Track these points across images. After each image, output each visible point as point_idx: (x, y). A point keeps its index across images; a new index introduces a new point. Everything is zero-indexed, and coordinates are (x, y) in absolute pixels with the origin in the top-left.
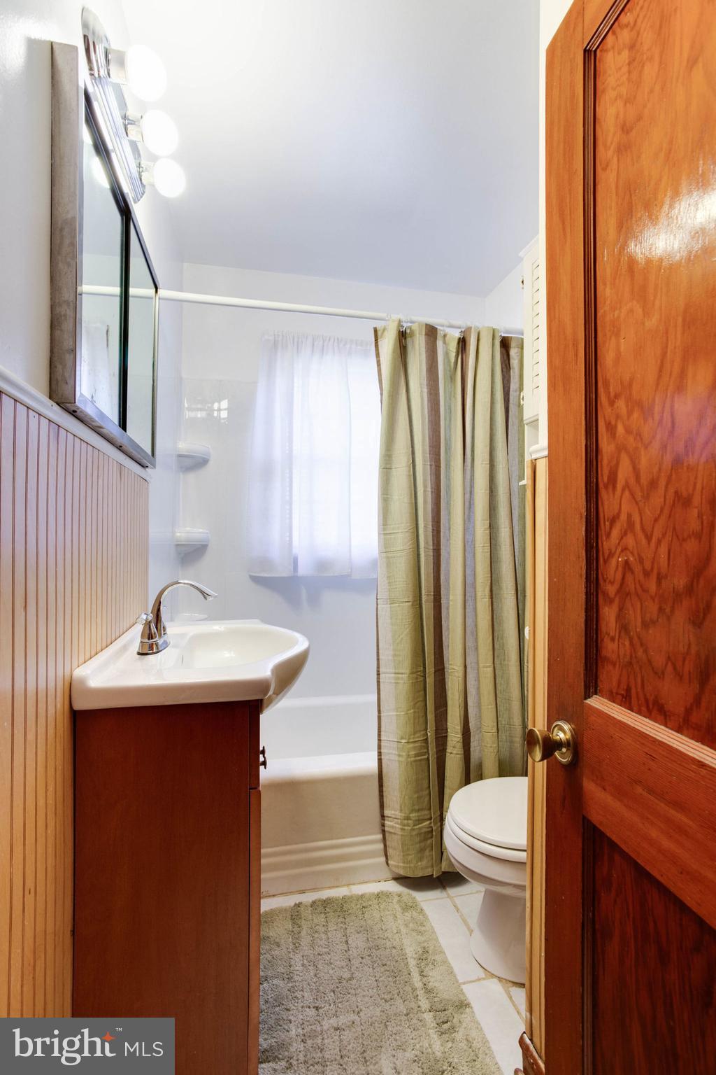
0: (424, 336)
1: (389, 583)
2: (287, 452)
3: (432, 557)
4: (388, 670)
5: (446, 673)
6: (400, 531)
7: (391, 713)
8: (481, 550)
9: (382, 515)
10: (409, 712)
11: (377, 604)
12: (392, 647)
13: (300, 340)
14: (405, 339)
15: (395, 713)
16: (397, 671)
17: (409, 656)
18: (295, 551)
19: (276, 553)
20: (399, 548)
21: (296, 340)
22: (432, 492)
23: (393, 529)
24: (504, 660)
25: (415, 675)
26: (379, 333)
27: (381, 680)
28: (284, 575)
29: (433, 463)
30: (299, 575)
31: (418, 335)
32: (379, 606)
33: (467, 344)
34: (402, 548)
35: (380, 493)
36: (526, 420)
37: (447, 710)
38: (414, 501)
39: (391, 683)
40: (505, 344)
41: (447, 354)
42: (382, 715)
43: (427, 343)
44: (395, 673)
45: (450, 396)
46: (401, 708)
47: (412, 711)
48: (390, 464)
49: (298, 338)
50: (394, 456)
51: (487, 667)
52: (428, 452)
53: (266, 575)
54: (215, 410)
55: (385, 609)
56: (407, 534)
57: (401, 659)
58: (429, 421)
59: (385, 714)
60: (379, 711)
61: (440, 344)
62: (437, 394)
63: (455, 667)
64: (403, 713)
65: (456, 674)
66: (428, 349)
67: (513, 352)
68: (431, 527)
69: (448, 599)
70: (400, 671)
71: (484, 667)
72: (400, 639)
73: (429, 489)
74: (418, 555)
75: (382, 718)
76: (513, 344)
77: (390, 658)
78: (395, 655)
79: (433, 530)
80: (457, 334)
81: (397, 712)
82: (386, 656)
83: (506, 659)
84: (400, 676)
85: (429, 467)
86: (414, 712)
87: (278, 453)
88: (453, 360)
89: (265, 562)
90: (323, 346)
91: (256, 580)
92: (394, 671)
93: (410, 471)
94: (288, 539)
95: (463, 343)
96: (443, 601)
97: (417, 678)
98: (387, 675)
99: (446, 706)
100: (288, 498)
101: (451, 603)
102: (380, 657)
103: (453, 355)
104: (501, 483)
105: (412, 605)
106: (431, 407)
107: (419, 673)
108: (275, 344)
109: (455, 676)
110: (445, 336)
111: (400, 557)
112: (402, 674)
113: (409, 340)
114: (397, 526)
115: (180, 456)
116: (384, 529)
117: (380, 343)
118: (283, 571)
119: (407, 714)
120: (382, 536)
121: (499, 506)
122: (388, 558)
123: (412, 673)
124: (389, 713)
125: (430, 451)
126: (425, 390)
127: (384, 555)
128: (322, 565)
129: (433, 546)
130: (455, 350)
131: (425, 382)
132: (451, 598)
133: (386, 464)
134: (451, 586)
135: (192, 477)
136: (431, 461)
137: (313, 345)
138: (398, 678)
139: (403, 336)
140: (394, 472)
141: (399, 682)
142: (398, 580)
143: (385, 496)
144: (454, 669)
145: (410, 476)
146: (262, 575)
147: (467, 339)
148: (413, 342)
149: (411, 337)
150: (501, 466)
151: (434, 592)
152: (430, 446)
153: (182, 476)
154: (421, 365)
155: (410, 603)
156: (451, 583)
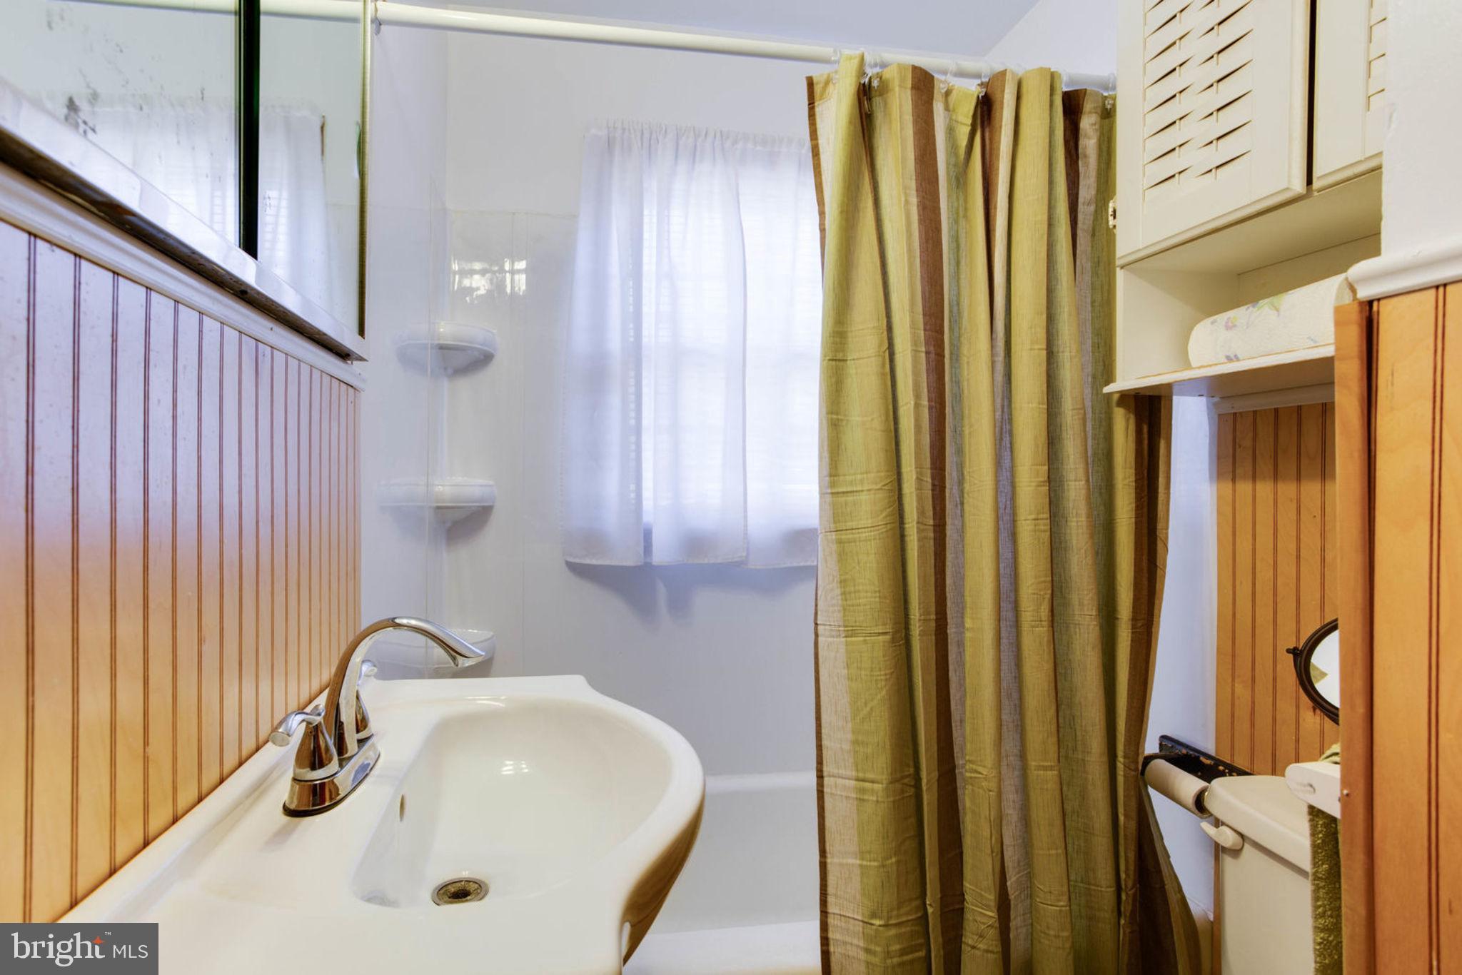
0: (909, 92)
1: (844, 594)
2: (632, 339)
3: (932, 542)
4: (842, 772)
5: (958, 777)
6: (866, 488)
7: (851, 861)
8: (1032, 527)
9: (826, 454)
10: (889, 862)
11: (817, 635)
12: (850, 725)
13: (654, 136)
14: (870, 99)
15: (858, 862)
16: (861, 775)
17: (888, 746)
18: (648, 517)
19: (612, 520)
20: (863, 523)
21: (646, 135)
22: (930, 408)
23: (851, 483)
24: (1075, 749)
25: (898, 786)
26: (817, 89)
27: (826, 790)
28: (630, 562)
29: (932, 348)
30: (654, 563)
31: (897, 89)
32: (821, 639)
33: (996, 106)
34: (869, 523)
35: (824, 411)
36: (1119, 258)
37: (961, 853)
38: (892, 428)
39: (847, 797)
40: (1072, 104)
41: (950, 131)
42: (829, 860)
43: (915, 106)
44: (858, 780)
45: (961, 214)
46: (870, 852)
47: (894, 860)
48: (843, 351)
49: (651, 134)
50: (849, 334)
51: (1045, 768)
52: (921, 326)
53: (594, 562)
54: (507, 272)
55: (833, 647)
56: (880, 495)
57: (869, 750)
58: (922, 262)
59: (836, 860)
60: (823, 853)
61: (938, 107)
62: (936, 210)
63: (980, 769)
64: (875, 864)
65: (984, 784)
66: (918, 116)
67: (1088, 123)
68: (929, 480)
69: (961, 624)
70: (870, 776)
71: (1039, 768)
72: (868, 709)
73: (925, 402)
74: (902, 537)
75: (829, 867)
76: (1088, 106)
77: (847, 747)
78: (855, 742)
79: (933, 485)
80: (973, 89)
81: (862, 859)
82: (838, 741)
83: (1080, 748)
84: (867, 785)
85: (923, 355)
86: (898, 862)
87: (615, 342)
88: (963, 141)
89: (593, 539)
90: (695, 146)
91: (580, 570)
92: (854, 774)
93: (883, 365)
94: (633, 495)
95: (986, 108)
96: (951, 630)
97: (902, 791)
98: (840, 781)
99: (960, 846)
100: (632, 422)
101: (968, 635)
102: (825, 742)
103: (963, 132)
104: (1068, 389)
105: (893, 640)
106: (927, 233)
107: (906, 781)
108: (610, 143)
109: (982, 787)
110: (948, 93)
111: (866, 540)
112: (873, 782)
113: (877, 101)
114: (859, 477)
115: (442, 347)
116: (833, 485)
117: (818, 110)
118: (626, 557)
119: (883, 866)
120: (828, 498)
121: (1064, 435)
122: (840, 542)
123: (892, 782)
124: (845, 859)
125: (925, 324)
126: (914, 200)
127: (833, 536)
128: (695, 543)
129: (934, 519)
130: (969, 121)
131: (913, 184)
132: (968, 624)
133: (836, 351)
134: (968, 599)
135: (465, 385)
136: (927, 343)
137: (677, 144)
138: (862, 791)
139: (866, 94)
140: (852, 369)
141: (866, 797)
142: (861, 588)
143: (835, 417)
144: (976, 772)
145: (883, 374)
146: (588, 561)
147: (997, 97)
148: (886, 104)
149: (881, 95)
150: (1067, 354)
151: (937, 614)
152: (924, 315)
153: (446, 383)
154: (904, 149)
155: (888, 637)
156: (967, 593)
